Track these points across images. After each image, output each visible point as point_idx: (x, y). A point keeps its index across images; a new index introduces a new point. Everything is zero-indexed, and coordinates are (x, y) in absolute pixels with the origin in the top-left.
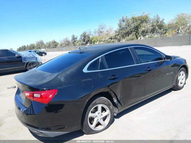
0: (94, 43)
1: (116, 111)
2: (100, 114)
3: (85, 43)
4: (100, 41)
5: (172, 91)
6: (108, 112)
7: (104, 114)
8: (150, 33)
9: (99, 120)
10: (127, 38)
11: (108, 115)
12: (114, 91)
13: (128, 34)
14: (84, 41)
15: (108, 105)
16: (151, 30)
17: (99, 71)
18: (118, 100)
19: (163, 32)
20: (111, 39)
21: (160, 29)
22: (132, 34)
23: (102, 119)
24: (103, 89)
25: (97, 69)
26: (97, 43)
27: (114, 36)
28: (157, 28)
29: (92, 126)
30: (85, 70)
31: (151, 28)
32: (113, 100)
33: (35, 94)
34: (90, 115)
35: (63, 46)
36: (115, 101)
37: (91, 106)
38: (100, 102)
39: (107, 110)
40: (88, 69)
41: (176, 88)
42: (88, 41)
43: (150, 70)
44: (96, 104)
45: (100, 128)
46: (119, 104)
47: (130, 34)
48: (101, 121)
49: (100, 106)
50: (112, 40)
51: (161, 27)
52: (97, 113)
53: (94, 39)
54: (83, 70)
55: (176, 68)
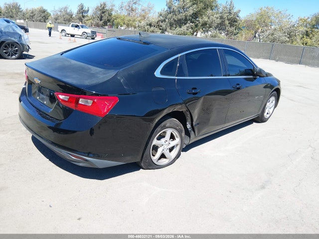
0: (118, 28)
1: (187, 142)
2: (167, 143)
3: (101, 23)
4: (128, 26)
5: (254, 123)
6: (178, 140)
7: (173, 143)
8: (216, 28)
9: (165, 150)
10: (178, 29)
11: (177, 145)
12: (191, 111)
13: (180, 23)
14: (101, 20)
15: (180, 132)
16: (218, 24)
17: (177, 78)
18: (192, 125)
19: (235, 31)
20: (150, 25)
21: (232, 25)
22: (188, 25)
23: (168, 150)
24: (179, 107)
25: (174, 75)
26: (122, 28)
27: (156, 21)
28: (227, 22)
29: (155, 159)
30: (157, 73)
31: (219, 21)
32: (186, 125)
33: (81, 99)
34: (155, 142)
35: (59, 21)
36: (189, 126)
37: (158, 129)
38: (171, 125)
39: (176, 138)
40: (162, 73)
41: (260, 119)
42: (109, 21)
43: (238, 89)
44: (165, 127)
45: (164, 161)
46: (192, 132)
47: (183, 23)
48: (167, 153)
49: (169, 132)
50: (152, 28)
51: (233, 21)
52: (163, 140)
53: (119, 20)
54: (155, 73)
55: (268, 90)
